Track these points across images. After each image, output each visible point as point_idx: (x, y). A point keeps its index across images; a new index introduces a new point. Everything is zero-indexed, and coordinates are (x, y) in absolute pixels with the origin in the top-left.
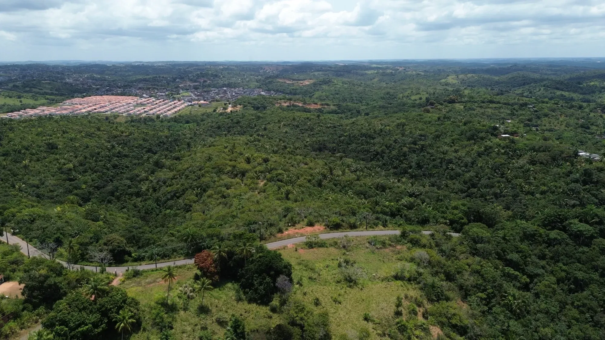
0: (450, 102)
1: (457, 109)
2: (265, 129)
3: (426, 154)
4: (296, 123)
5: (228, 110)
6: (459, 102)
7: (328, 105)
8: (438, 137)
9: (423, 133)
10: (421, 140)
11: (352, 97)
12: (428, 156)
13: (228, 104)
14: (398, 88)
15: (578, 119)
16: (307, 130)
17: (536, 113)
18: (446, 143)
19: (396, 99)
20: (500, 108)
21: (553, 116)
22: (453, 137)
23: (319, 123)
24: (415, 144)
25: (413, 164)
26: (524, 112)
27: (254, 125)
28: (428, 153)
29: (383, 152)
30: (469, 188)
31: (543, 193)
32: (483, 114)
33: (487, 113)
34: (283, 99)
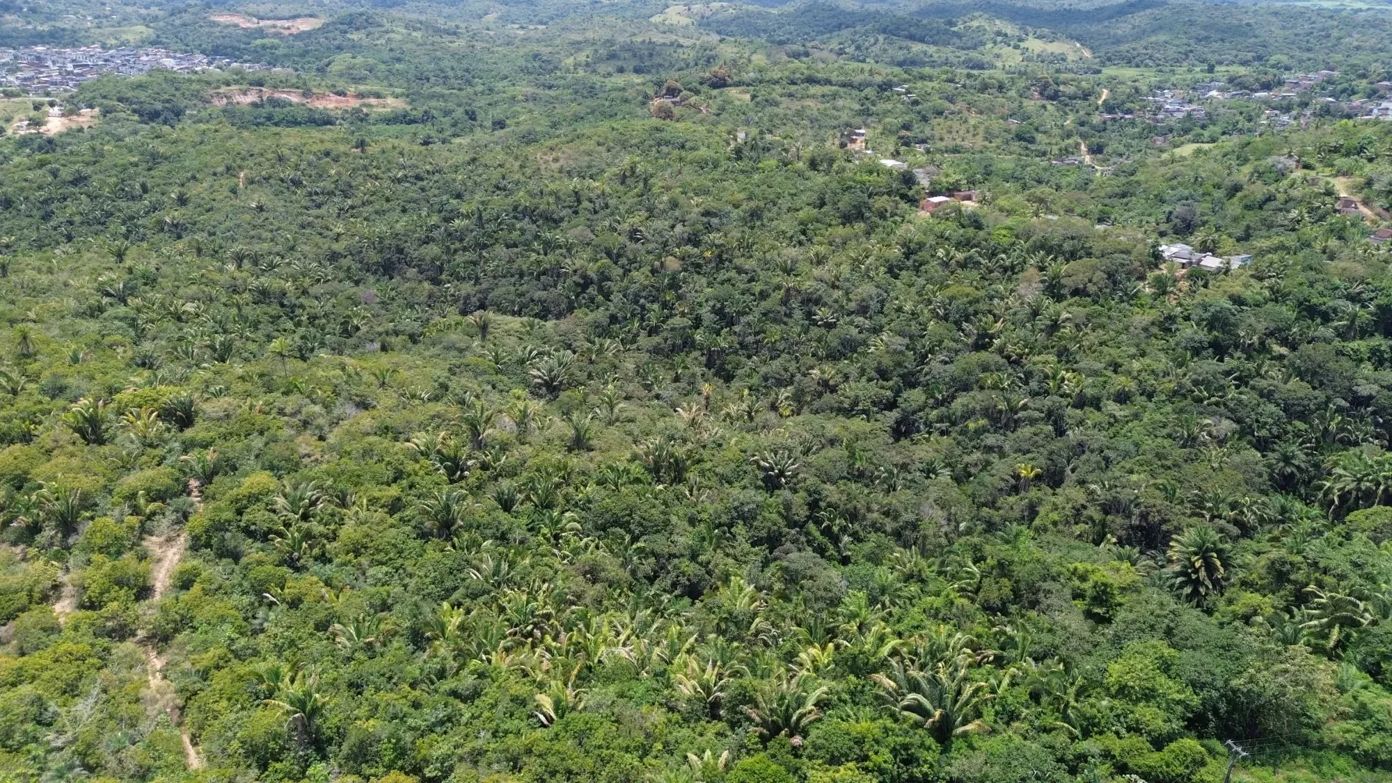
0: (714, 86)
1: (737, 103)
2: (182, 201)
3: (733, 274)
4: (290, 173)
5: (49, 126)
6: (738, 84)
7: (378, 96)
8: (755, 214)
9: (709, 202)
10: (709, 228)
11: (442, 71)
12: (741, 281)
13: (47, 108)
14: (558, 41)
15: (1005, 118)
16: (331, 194)
17: (919, 108)
18: (784, 232)
19: (559, 73)
20: (834, 96)
21: (952, 113)
22: (801, 214)
23: (365, 168)
24: (697, 244)
25: (705, 313)
26: (889, 106)
27: (138, 186)
28: (740, 271)
29: (604, 277)
30: (898, 393)
31: (1122, 398)
32: (799, 114)
33: (808, 112)
34: (236, 82)
